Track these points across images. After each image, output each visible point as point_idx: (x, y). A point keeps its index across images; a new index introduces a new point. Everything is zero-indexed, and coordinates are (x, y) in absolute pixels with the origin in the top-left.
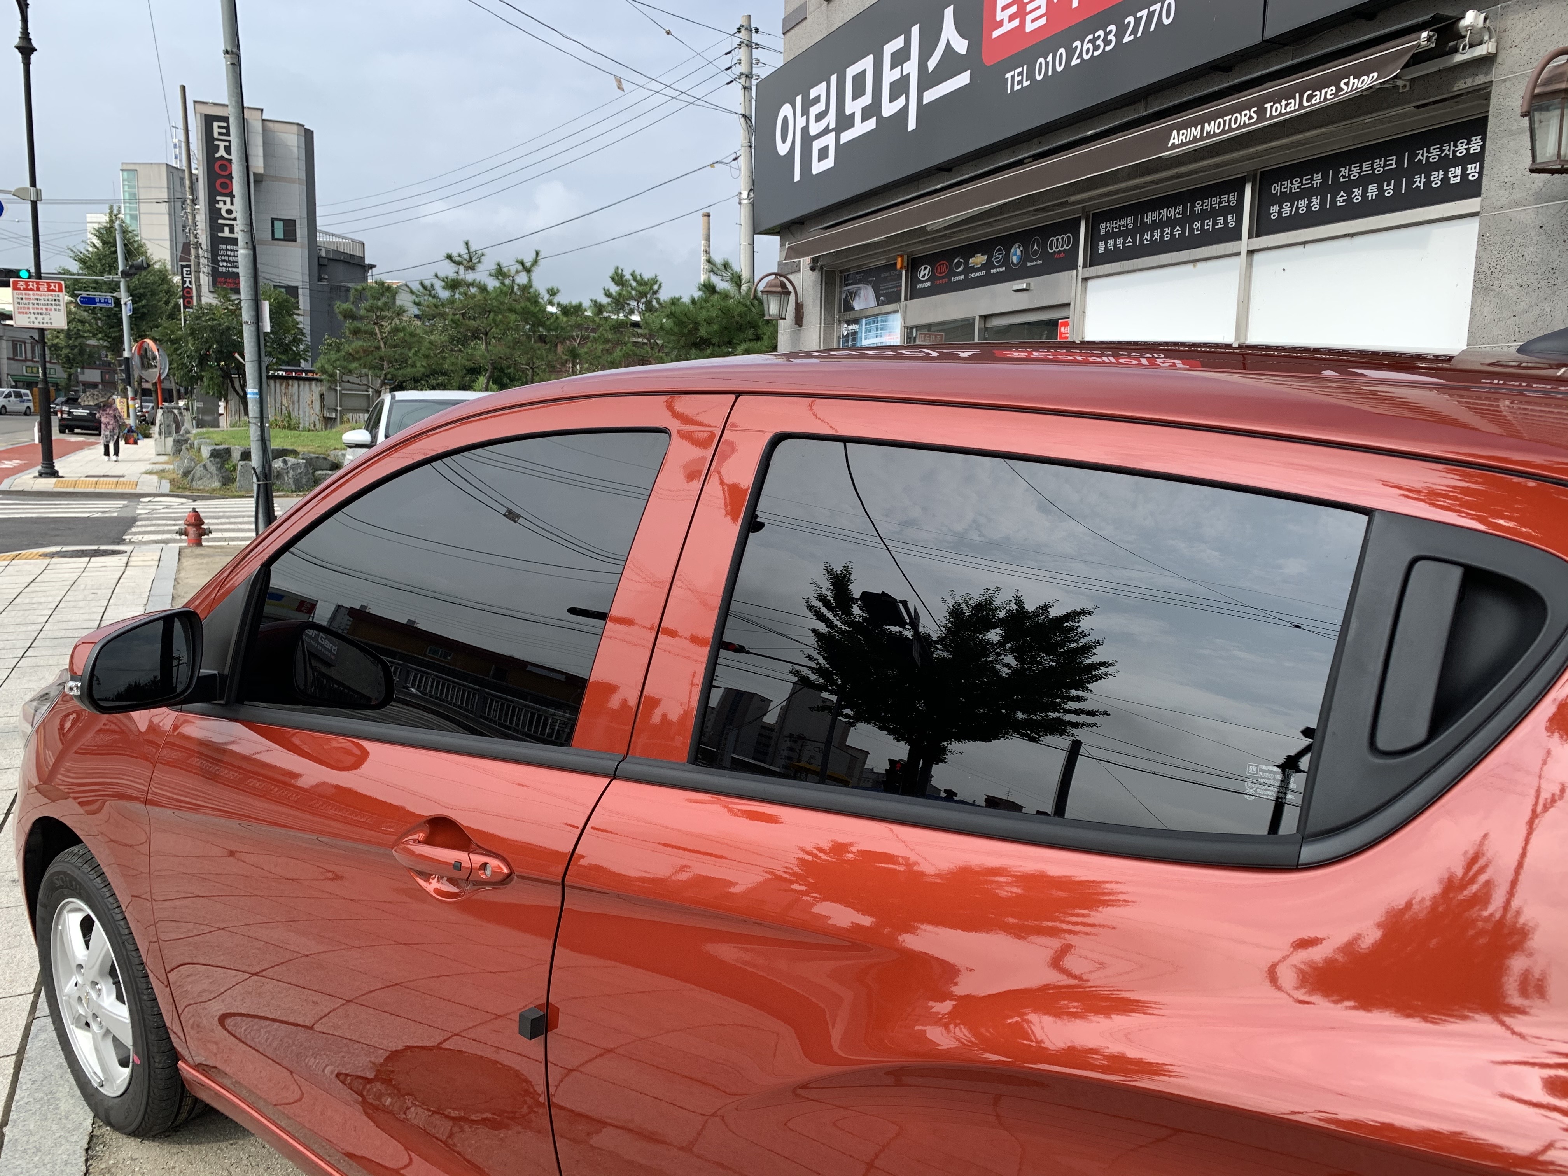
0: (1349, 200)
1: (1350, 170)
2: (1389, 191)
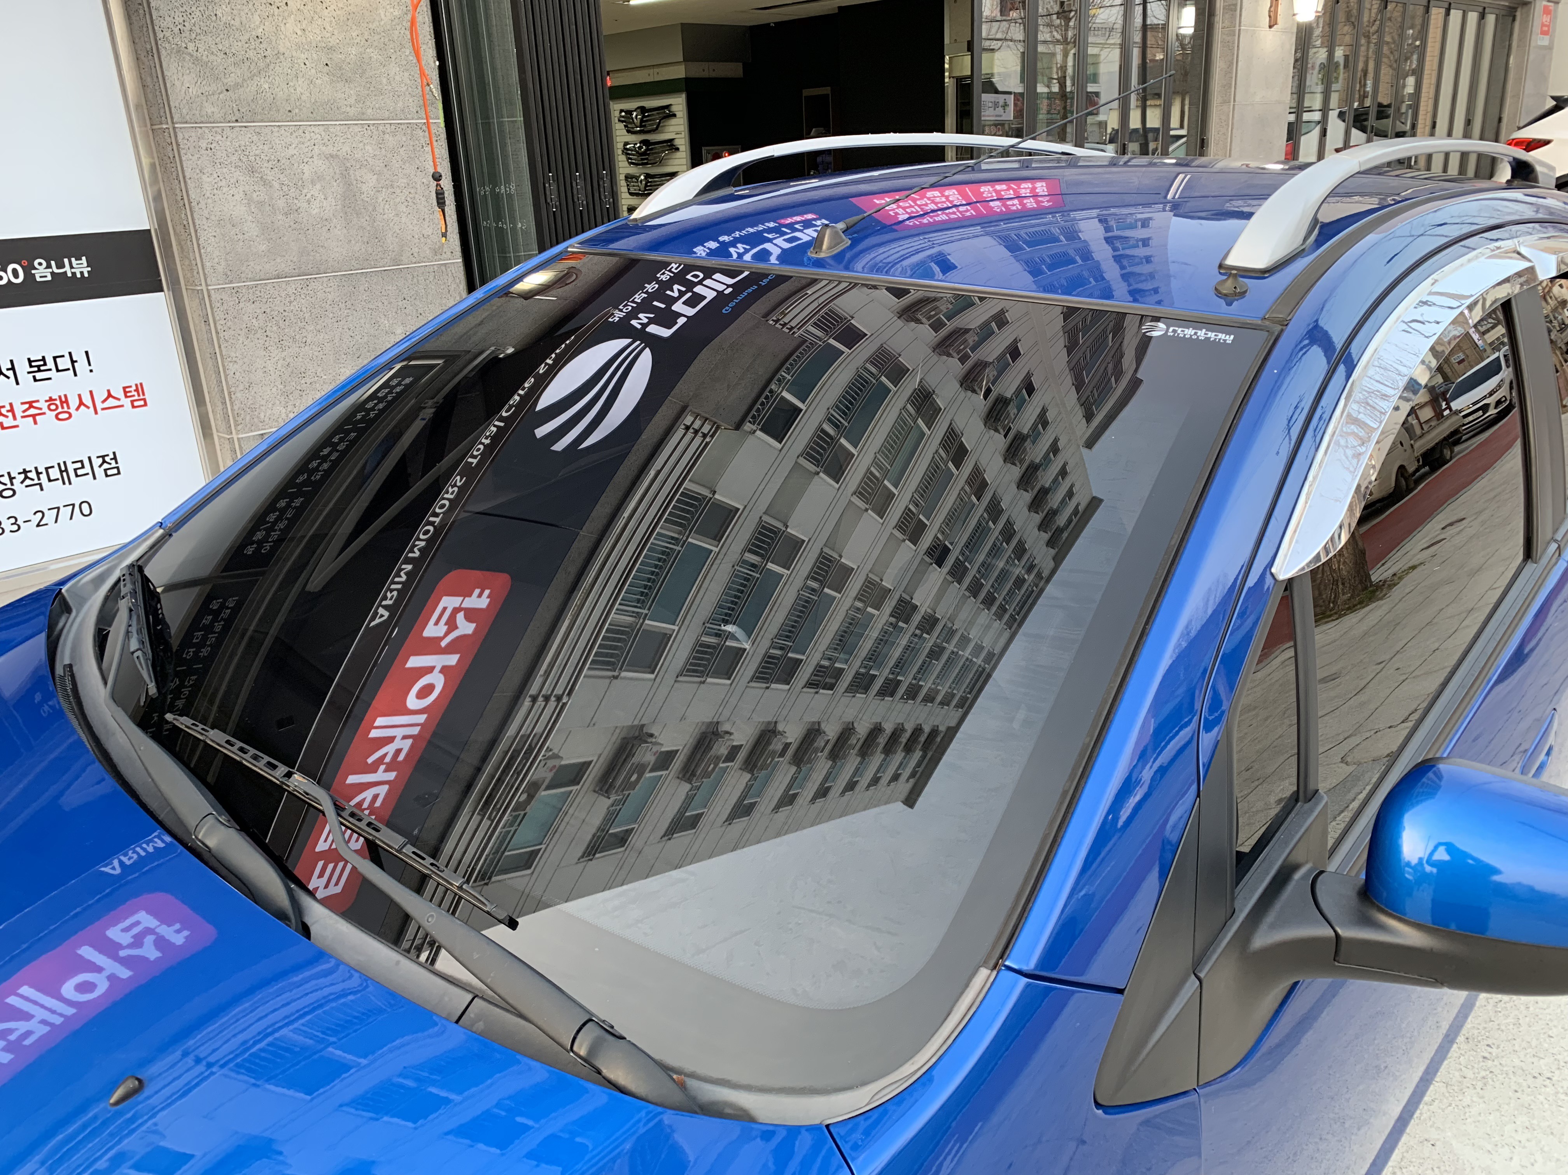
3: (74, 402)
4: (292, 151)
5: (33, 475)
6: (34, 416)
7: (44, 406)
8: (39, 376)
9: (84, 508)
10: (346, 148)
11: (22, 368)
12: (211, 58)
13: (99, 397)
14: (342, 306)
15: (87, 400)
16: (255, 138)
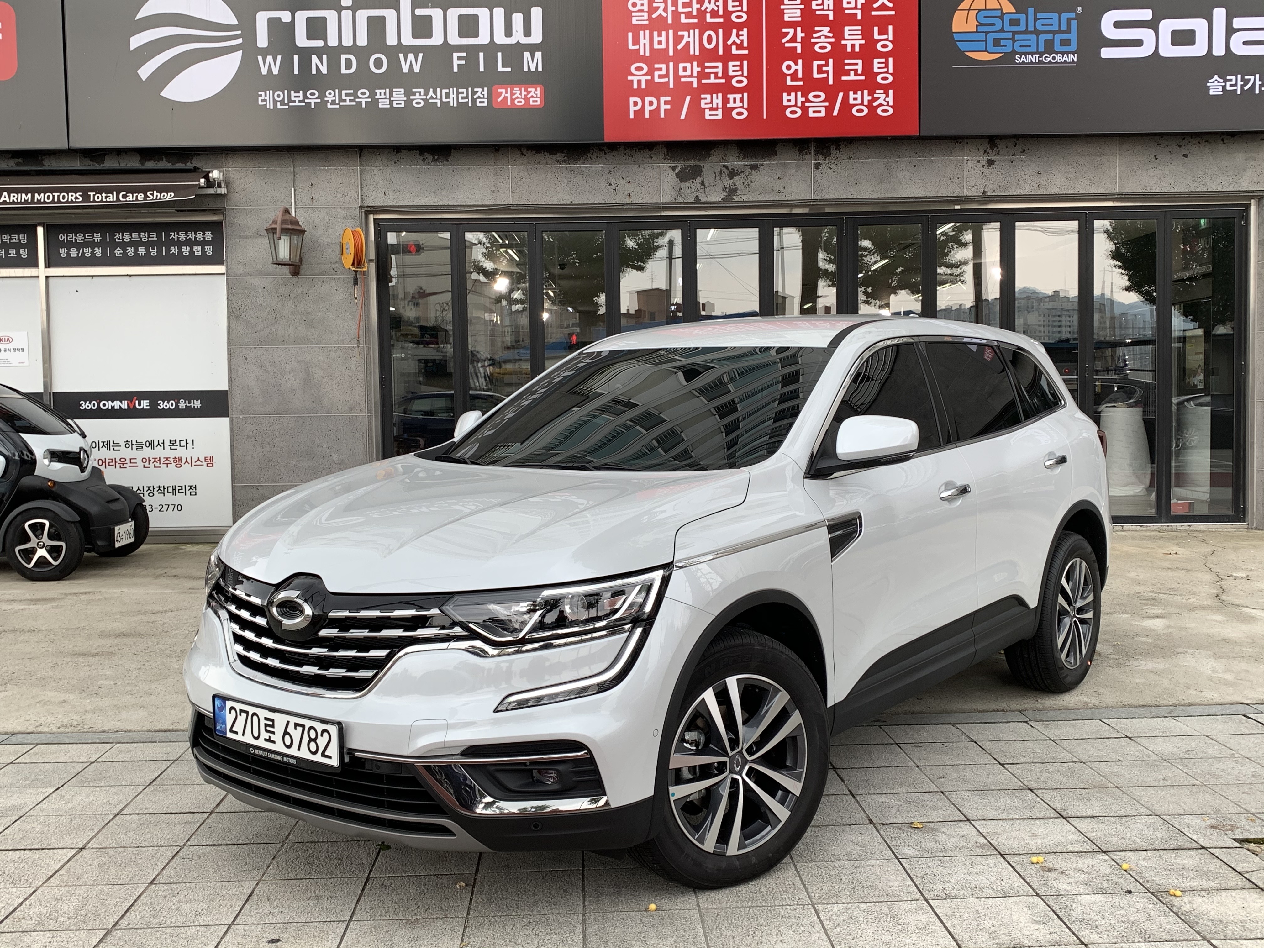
0: (125, 253)
1: (123, 235)
2: (154, 252)
3: (184, 460)
4: (282, 358)
5: (162, 489)
6: (167, 464)
7: (172, 460)
8: (173, 447)
9: (179, 507)
10: (309, 358)
11: (167, 443)
12: (252, 319)
13: (194, 460)
14: (296, 430)
15: (189, 461)
16: (265, 353)
